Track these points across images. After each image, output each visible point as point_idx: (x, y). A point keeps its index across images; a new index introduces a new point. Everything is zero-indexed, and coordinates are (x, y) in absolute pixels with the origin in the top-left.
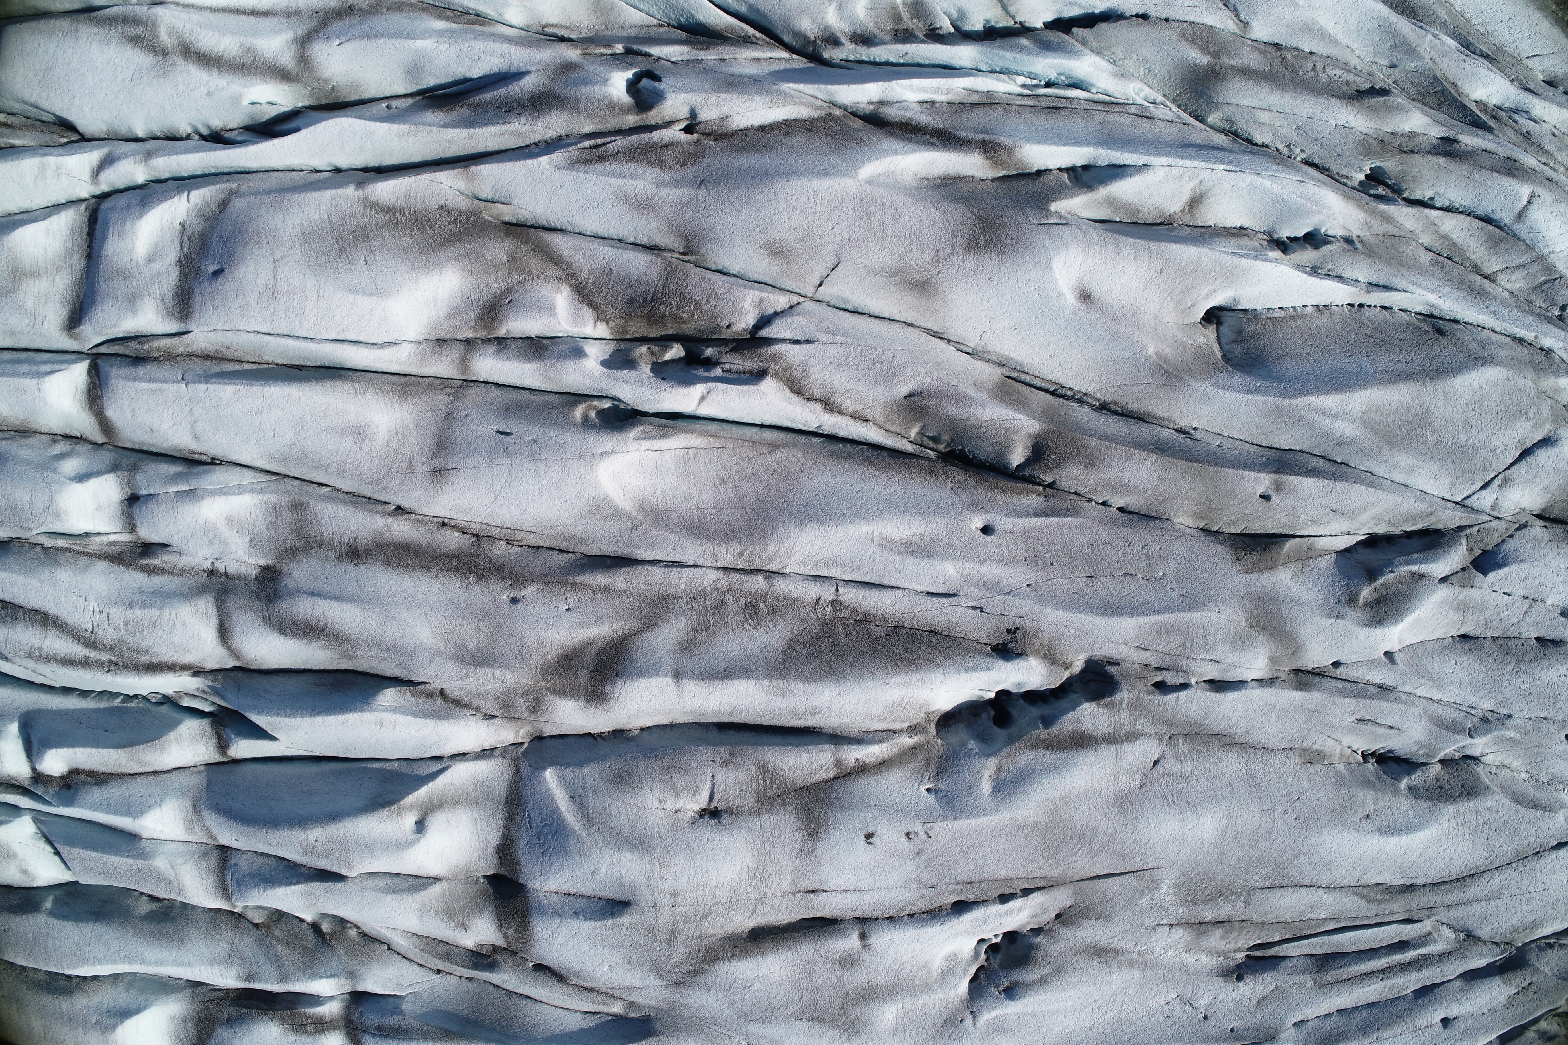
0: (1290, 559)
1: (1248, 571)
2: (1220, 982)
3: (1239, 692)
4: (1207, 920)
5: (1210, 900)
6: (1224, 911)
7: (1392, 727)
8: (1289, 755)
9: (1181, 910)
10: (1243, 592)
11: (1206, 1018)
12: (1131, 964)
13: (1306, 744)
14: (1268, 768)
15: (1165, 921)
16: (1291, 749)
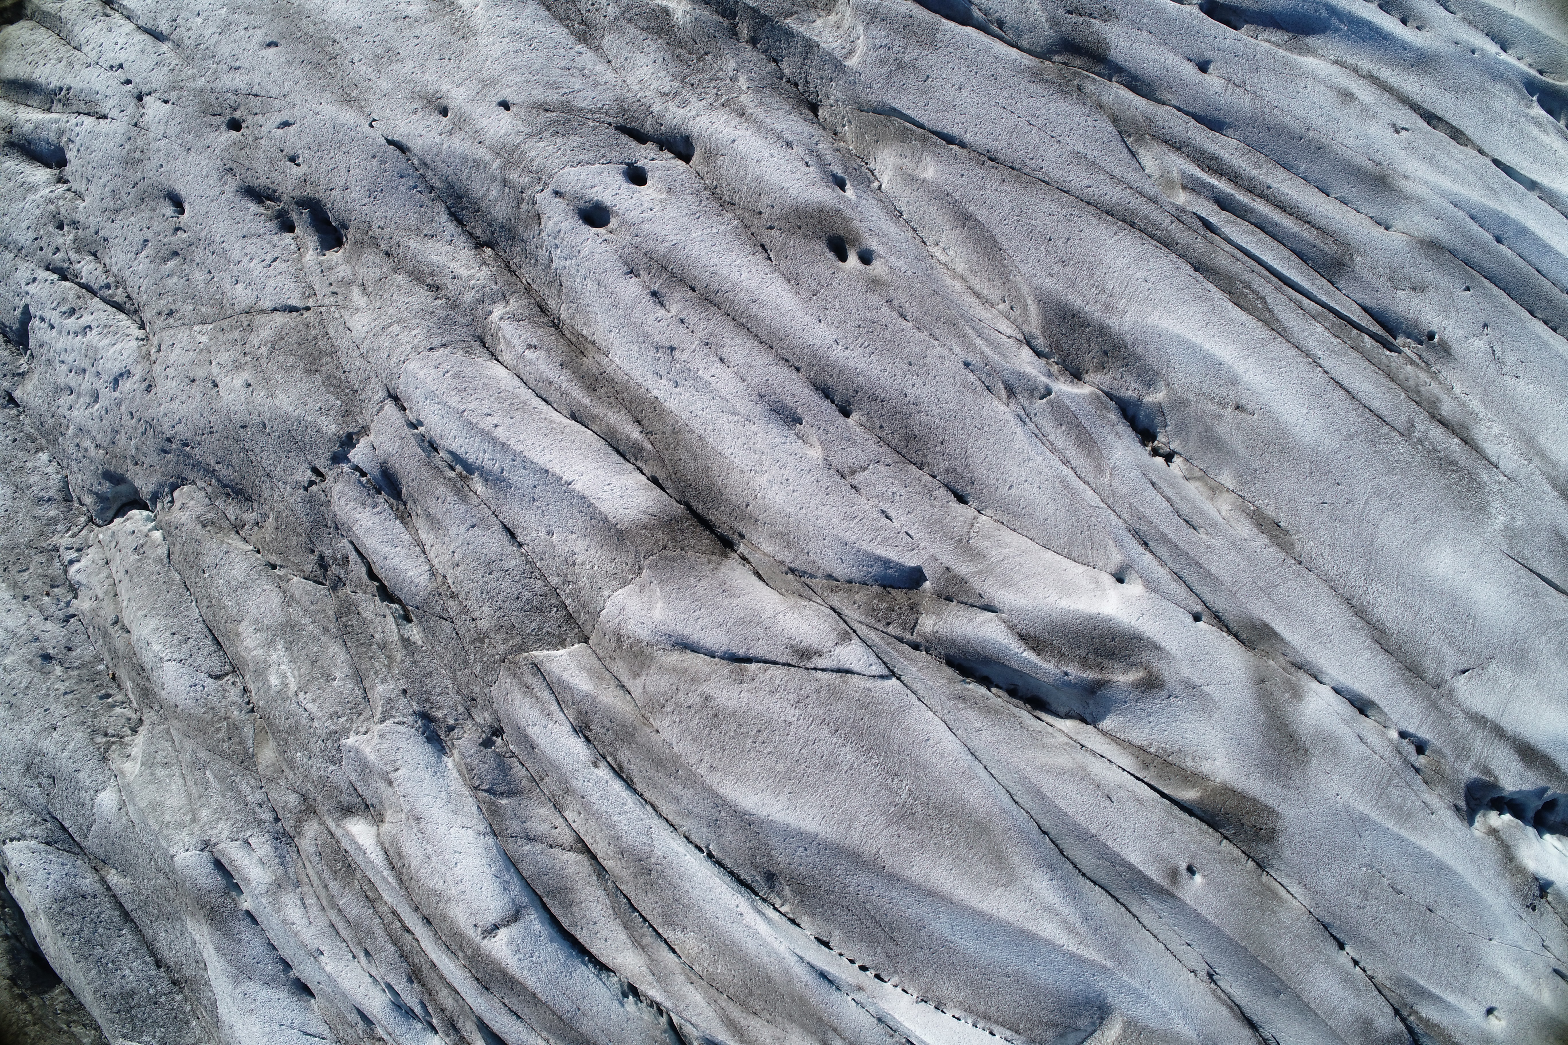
0: (1191, 778)
1: (1271, 812)
2: (1455, 348)
3: (1351, 686)
4: (1456, 440)
5: (1452, 463)
6: (1437, 433)
7: (1153, 484)
8: (1308, 558)
9: (1485, 478)
10: (1292, 794)
11: (1485, 325)
12: (1544, 457)
13: (1282, 555)
14: (1344, 567)
15: (1502, 478)
16: (1300, 563)
